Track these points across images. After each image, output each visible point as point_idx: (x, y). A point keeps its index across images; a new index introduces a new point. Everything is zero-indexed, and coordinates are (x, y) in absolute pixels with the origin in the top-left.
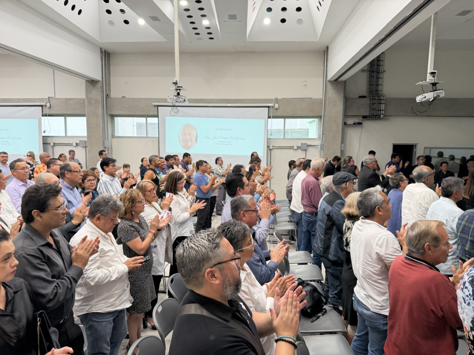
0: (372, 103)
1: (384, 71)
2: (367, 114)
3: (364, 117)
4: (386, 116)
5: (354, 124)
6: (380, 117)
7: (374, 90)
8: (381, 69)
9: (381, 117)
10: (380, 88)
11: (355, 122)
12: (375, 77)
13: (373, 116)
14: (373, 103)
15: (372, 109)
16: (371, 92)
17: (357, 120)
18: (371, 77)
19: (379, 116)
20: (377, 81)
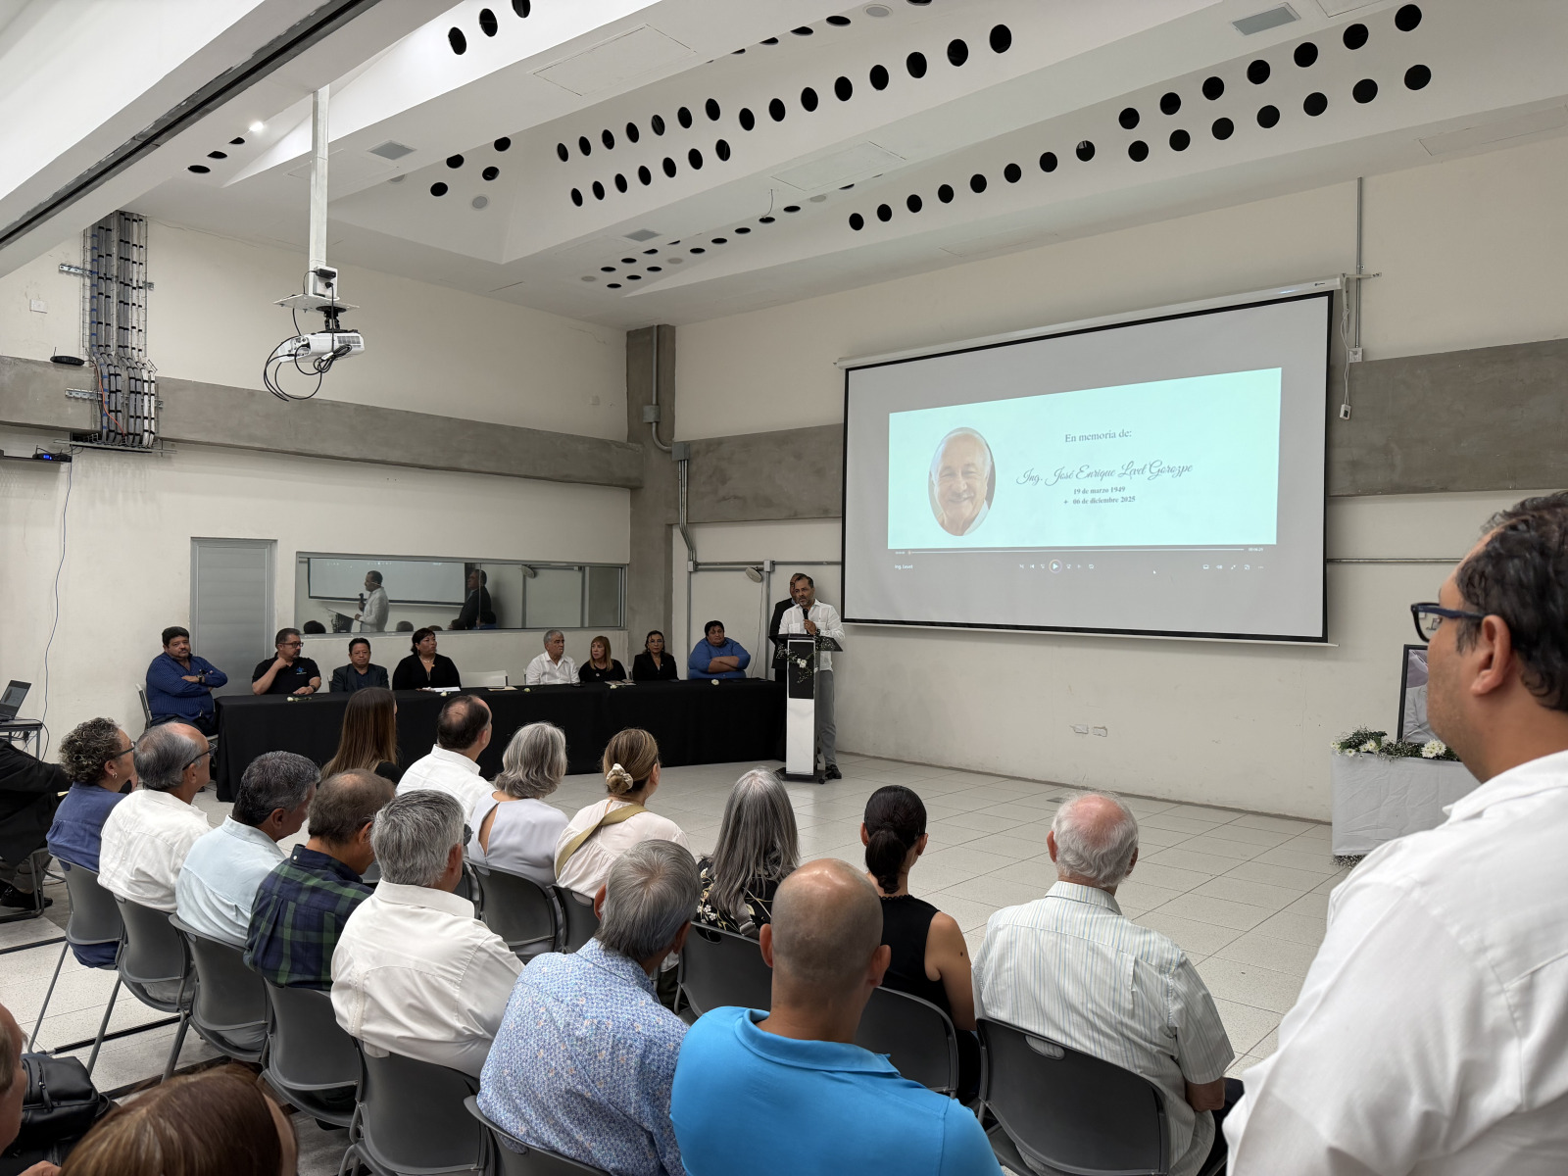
0: (106, 387)
1: (149, 285)
2: (85, 424)
3: (78, 436)
4: (162, 439)
5: (37, 457)
6: (141, 442)
7: (113, 343)
8: (136, 274)
9: (145, 442)
10: (134, 339)
11: (39, 452)
12: (114, 300)
13: (112, 435)
14: (113, 389)
15: (110, 411)
16: (102, 349)
17: (45, 446)
18: (98, 296)
19: (137, 438)
20: (123, 316)
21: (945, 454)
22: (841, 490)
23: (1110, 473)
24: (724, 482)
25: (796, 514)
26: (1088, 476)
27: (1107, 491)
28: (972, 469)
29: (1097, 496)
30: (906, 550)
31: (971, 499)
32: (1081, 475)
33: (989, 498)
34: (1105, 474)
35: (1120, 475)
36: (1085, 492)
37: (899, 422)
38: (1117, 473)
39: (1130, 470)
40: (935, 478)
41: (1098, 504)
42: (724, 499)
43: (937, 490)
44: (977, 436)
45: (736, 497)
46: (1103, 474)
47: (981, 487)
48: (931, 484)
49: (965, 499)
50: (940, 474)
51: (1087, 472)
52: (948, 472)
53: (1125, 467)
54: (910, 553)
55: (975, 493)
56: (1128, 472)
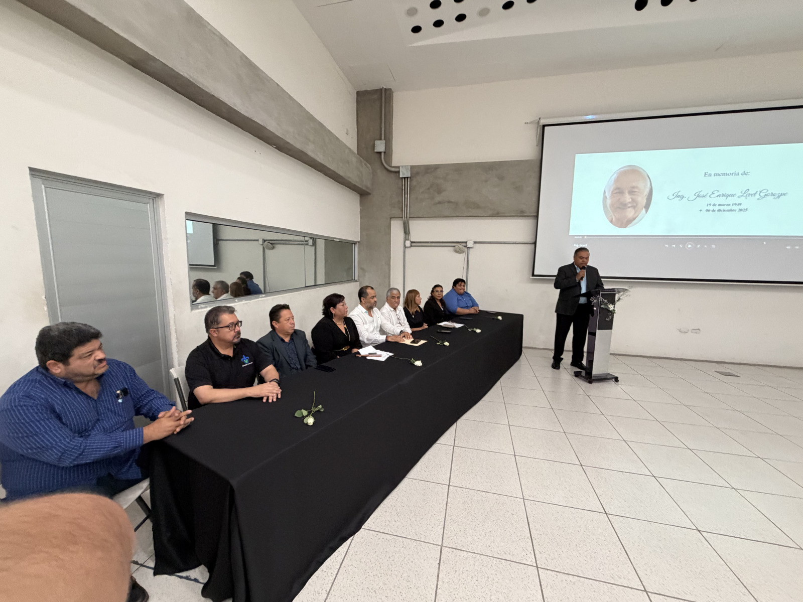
21: (617, 180)
22: (535, 199)
23: (733, 195)
24: (439, 192)
25: (498, 213)
26: (717, 196)
27: (729, 205)
28: (636, 190)
29: (722, 208)
30: (583, 236)
31: (634, 207)
32: (712, 196)
33: (647, 207)
34: (729, 196)
35: (739, 197)
36: (714, 205)
37: (581, 160)
38: (738, 195)
39: (747, 194)
40: (608, 195)
41: (723, 212)
42: (440, 203)
43: (609, 201)
44: (641, 170)
45: (449, 202)
46: (728, 196)
47: (642, 200)
48: (605, 198)
49: (629, 207)
50: (612, 192)
51: (717, 194)
52: (618, 191)
53: (743, 192)
54: (585, 237)
55: (637, 205)
56: (745, 195)
